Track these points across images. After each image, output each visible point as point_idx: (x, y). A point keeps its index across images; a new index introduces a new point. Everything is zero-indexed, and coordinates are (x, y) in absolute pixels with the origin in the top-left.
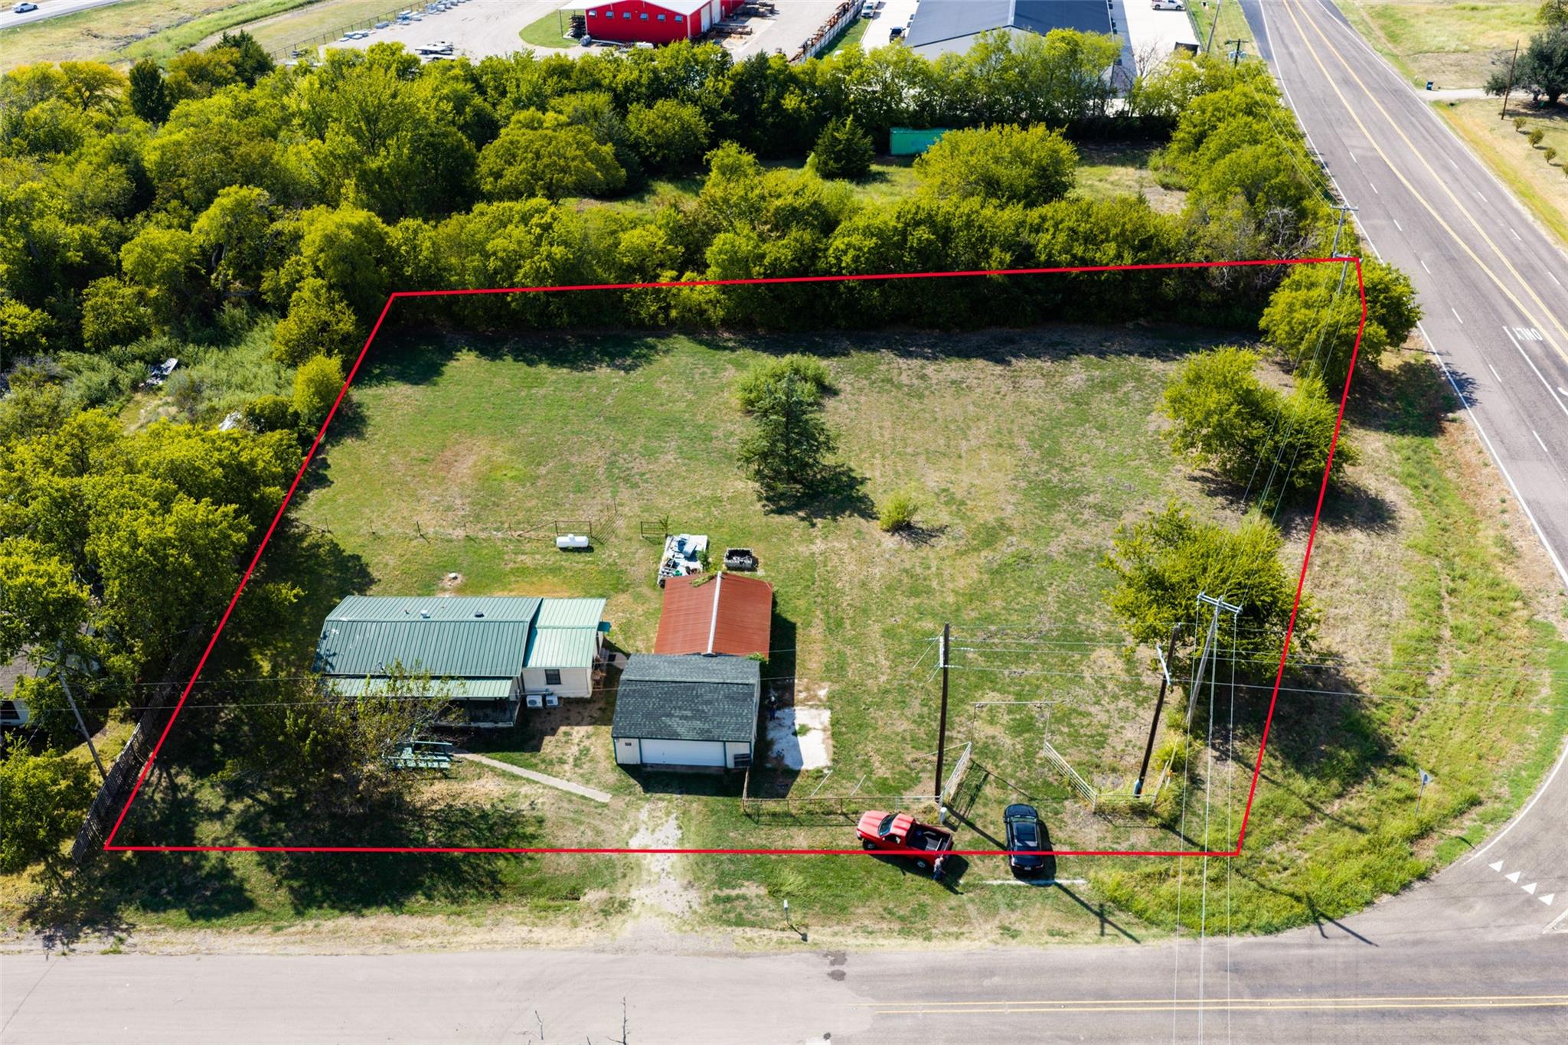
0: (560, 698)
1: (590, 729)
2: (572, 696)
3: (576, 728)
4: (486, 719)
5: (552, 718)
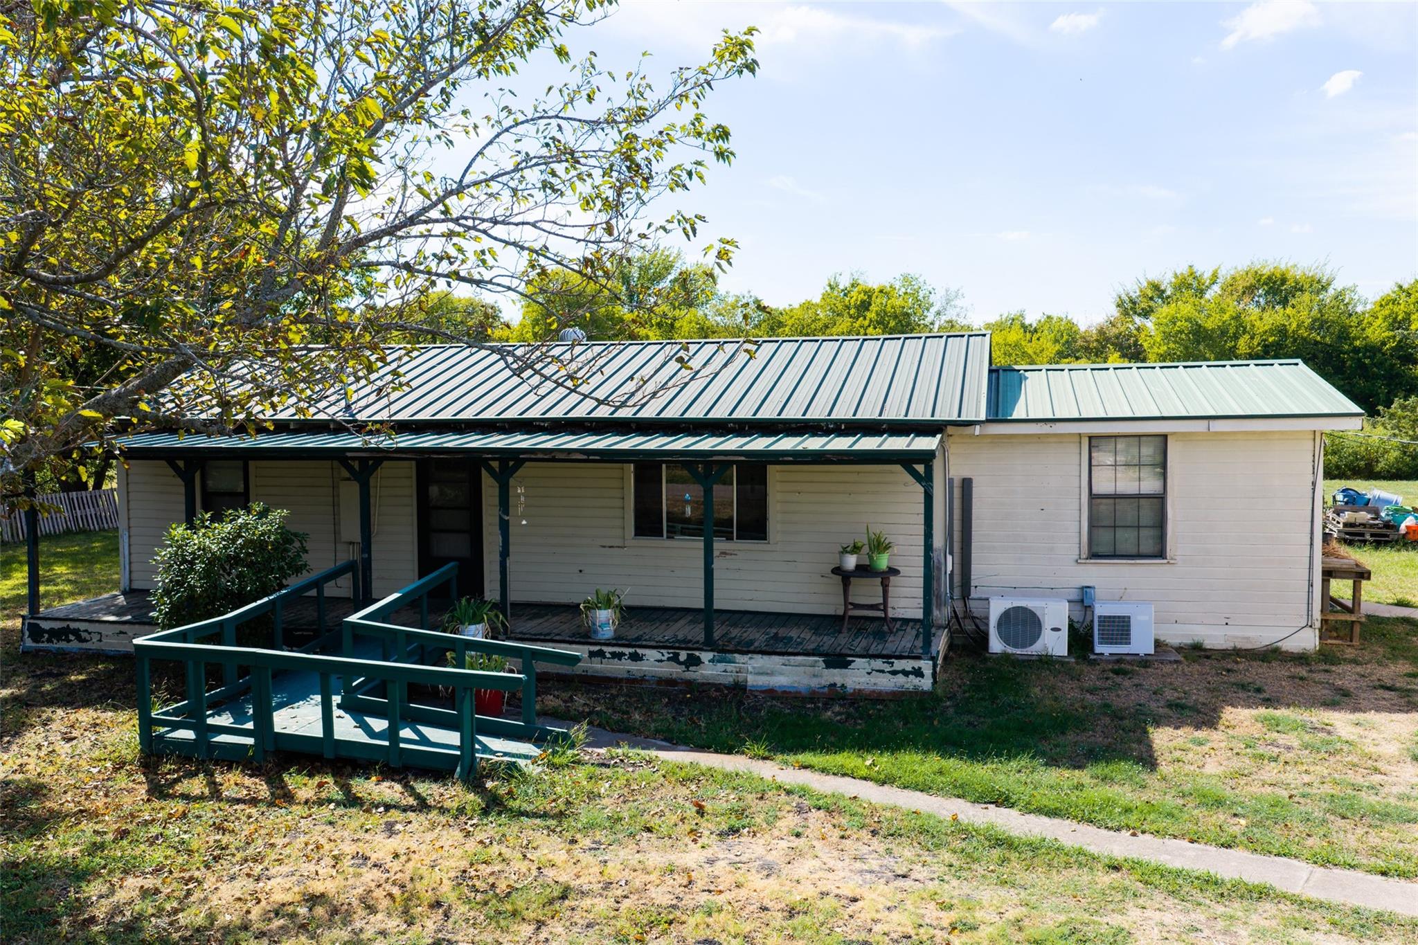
5: (1147, 681)
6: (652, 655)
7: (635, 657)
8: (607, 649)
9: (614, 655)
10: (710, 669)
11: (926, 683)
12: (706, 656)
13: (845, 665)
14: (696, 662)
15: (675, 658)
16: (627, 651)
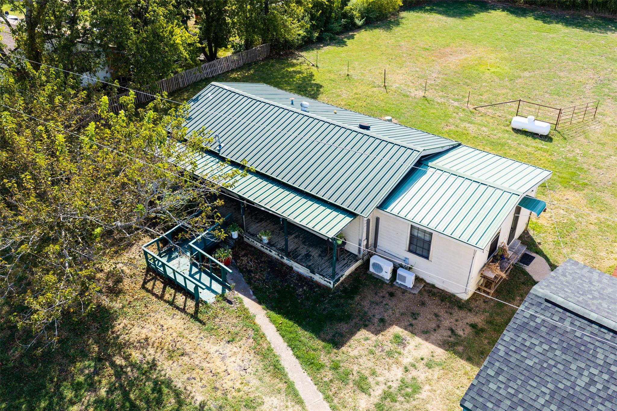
0: (418, 280)
1: (440, 353)
2: (439, 285)
3: (418, 340)
4: (305, 260)
5: (392, 303)
6: (274, 252)
7: (270, 251)
9: (266, 248)
10: (285, 260)
11: (331, 286)
13: (314, 274)
14: (282, 258)
15: (278, 255)
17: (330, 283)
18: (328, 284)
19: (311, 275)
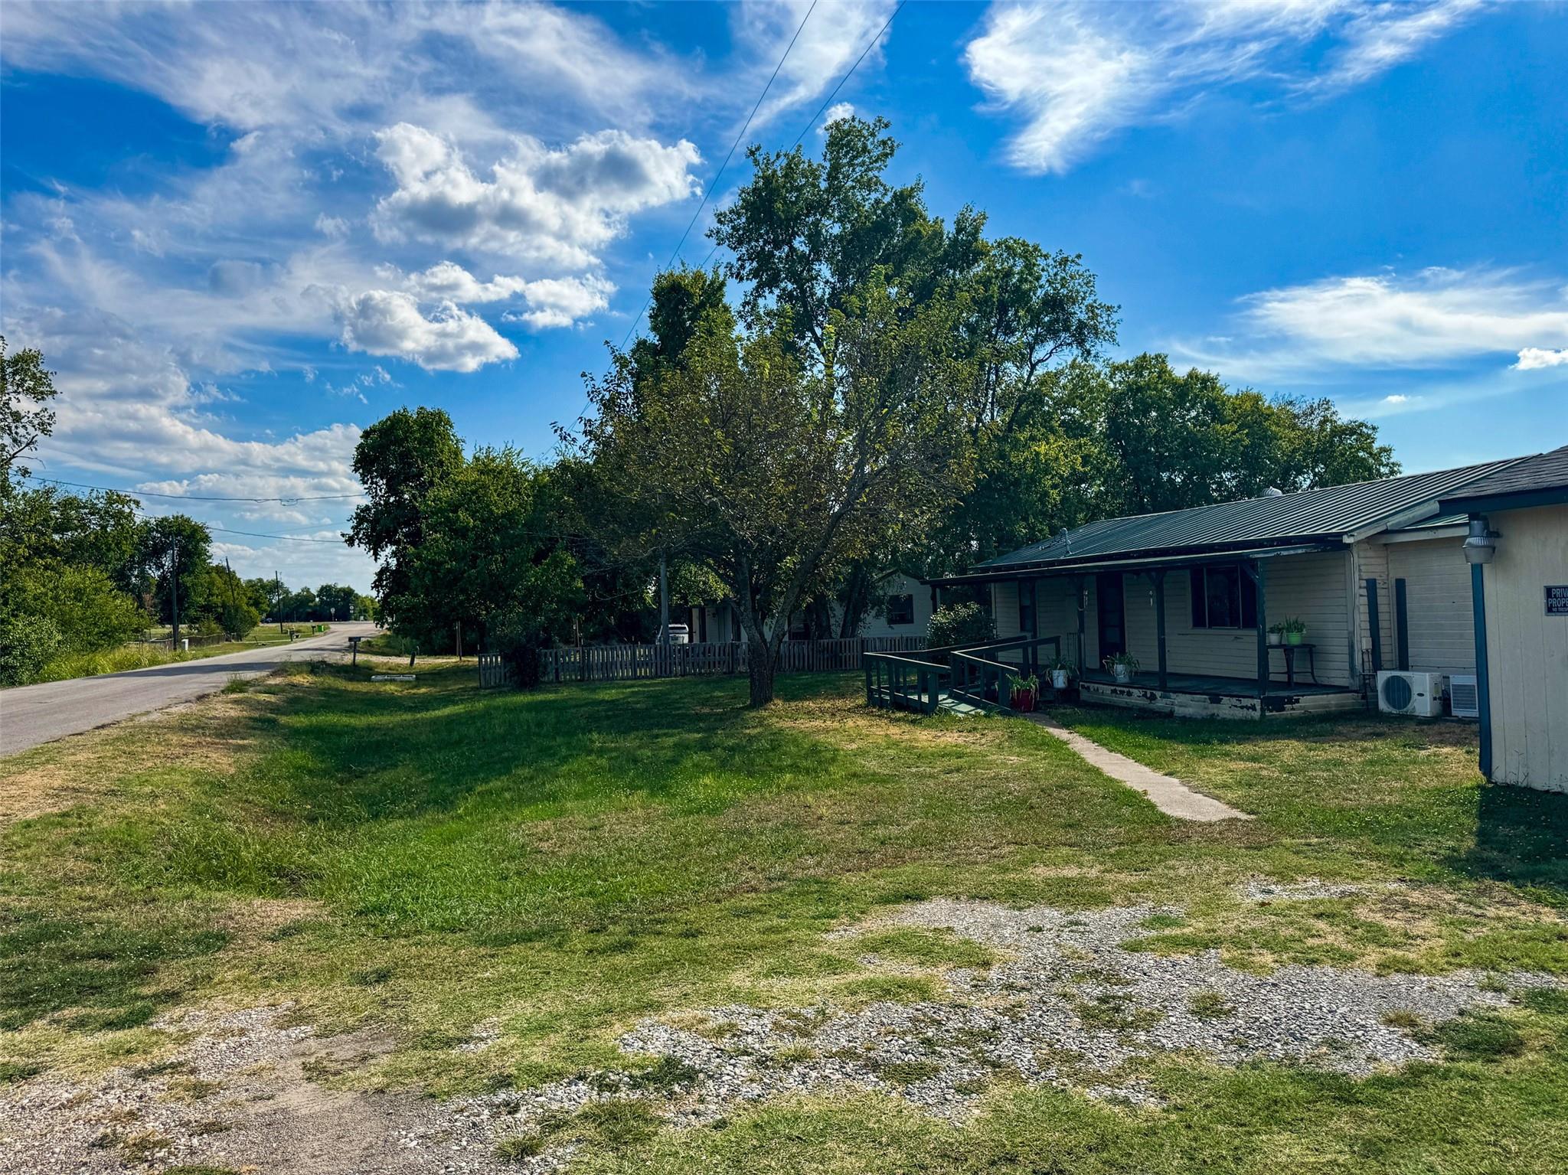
6: (1136, 692)
7: (1129, 694)
8: (1118, 689)
9: (1122, 692)
10: (1161, 703)
11: (1257, 715)
12: (1158, 694)
13: (1218, 701)
14: (1153, 698)
15: (1145, 695)
16: (1126, 690)
17: (1253, 708)
18: (1251, 712)
19: (1214, 709)
